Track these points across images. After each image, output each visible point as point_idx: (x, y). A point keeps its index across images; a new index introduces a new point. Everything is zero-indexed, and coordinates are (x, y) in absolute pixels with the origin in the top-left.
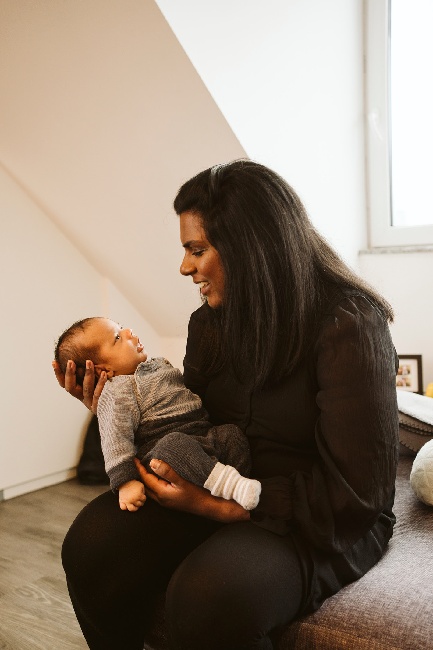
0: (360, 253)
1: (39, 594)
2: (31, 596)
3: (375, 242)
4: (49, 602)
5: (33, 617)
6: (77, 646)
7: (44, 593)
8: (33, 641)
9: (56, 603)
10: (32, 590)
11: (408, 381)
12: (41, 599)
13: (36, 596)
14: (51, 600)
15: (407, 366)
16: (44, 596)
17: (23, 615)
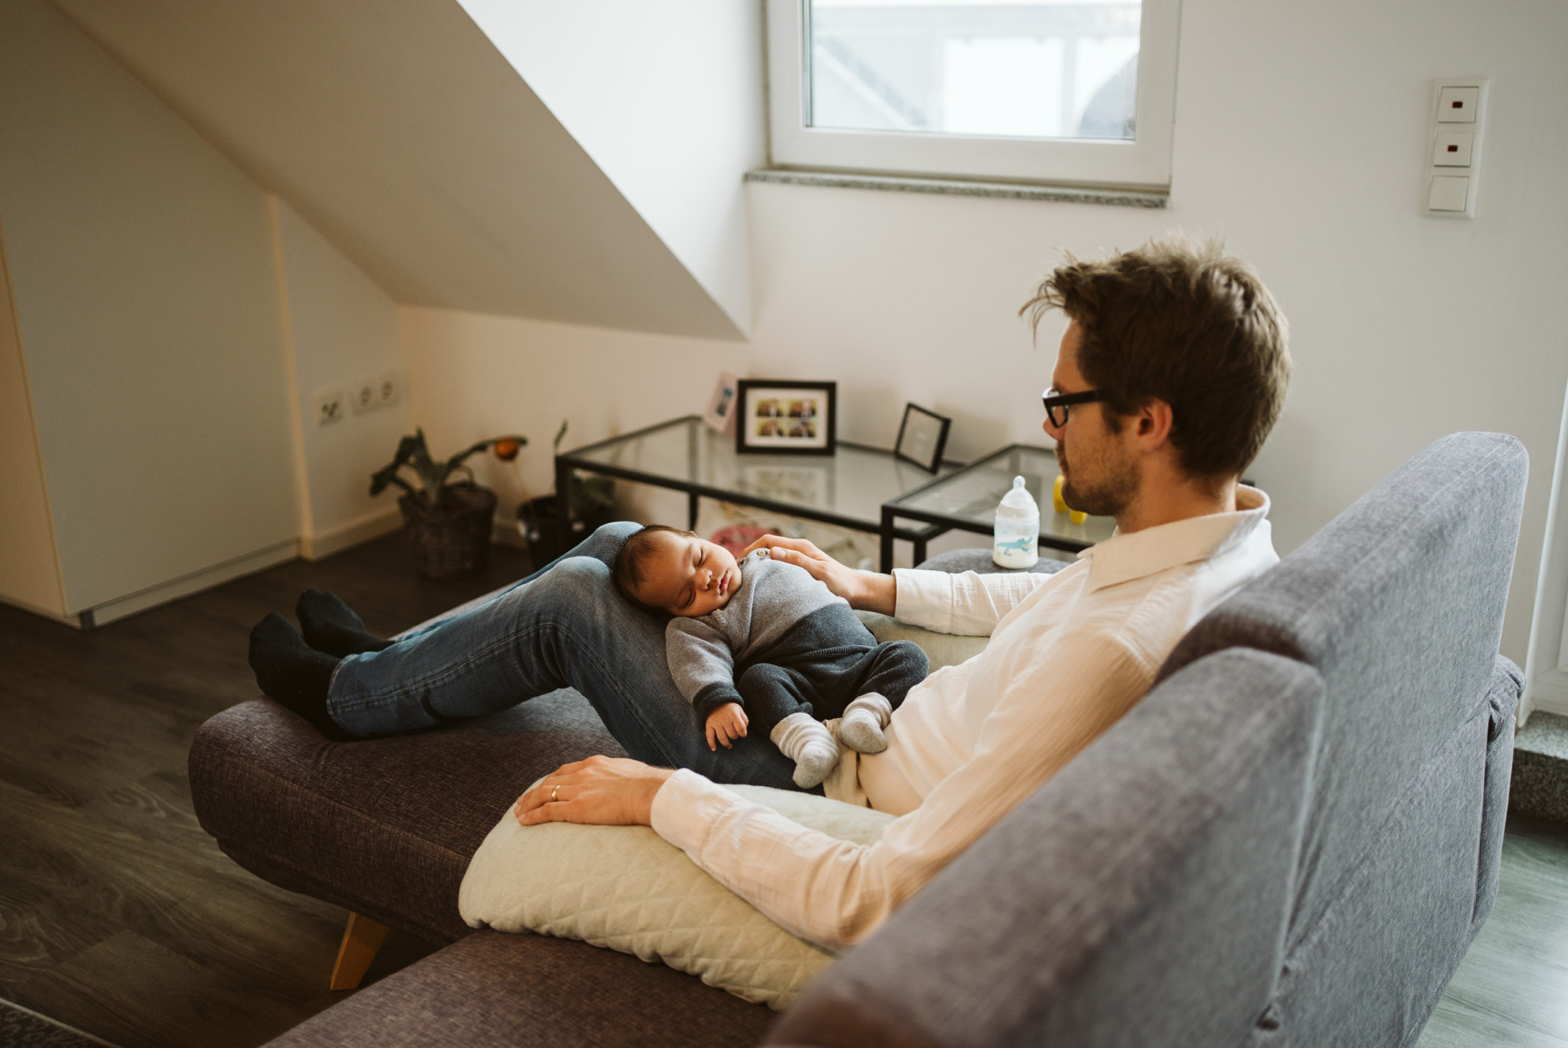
0: (747, 177)
1: (146, 800)
2: (134, 803)
3: (779, 158)
4: (163, 814)
5: (134, 838)
6: (201, 880)
7: (155, 799)
8: (130, 873)
9: (173, 815)
10: (136, 793)
11: (811, 428)
12: (151, 809)
13: (142, 804)
14: (167, 809)
15: (812, 402)
16: (155, 803)
17: (118, 835)
